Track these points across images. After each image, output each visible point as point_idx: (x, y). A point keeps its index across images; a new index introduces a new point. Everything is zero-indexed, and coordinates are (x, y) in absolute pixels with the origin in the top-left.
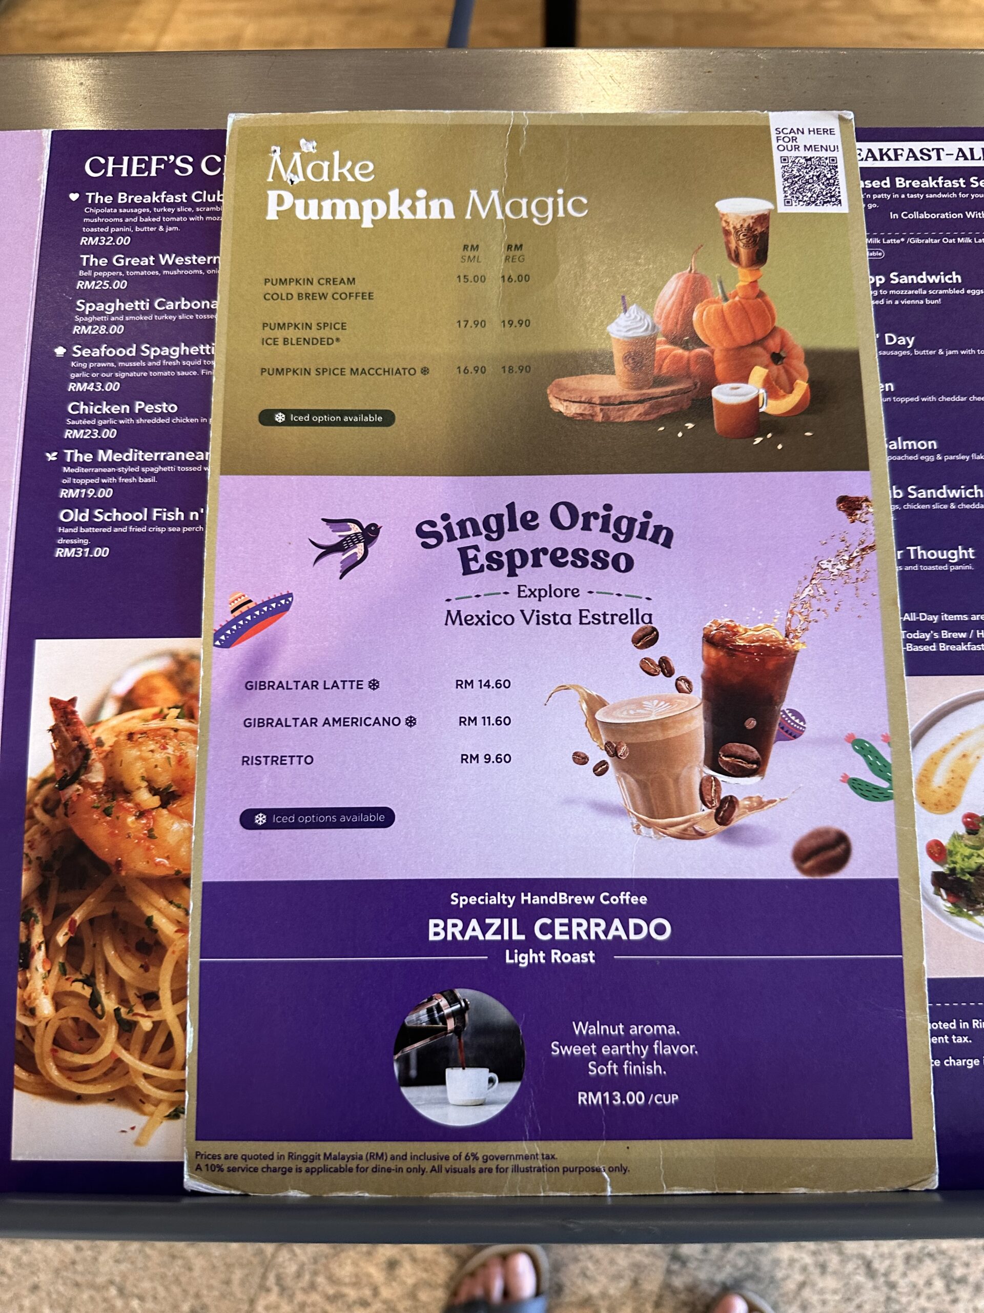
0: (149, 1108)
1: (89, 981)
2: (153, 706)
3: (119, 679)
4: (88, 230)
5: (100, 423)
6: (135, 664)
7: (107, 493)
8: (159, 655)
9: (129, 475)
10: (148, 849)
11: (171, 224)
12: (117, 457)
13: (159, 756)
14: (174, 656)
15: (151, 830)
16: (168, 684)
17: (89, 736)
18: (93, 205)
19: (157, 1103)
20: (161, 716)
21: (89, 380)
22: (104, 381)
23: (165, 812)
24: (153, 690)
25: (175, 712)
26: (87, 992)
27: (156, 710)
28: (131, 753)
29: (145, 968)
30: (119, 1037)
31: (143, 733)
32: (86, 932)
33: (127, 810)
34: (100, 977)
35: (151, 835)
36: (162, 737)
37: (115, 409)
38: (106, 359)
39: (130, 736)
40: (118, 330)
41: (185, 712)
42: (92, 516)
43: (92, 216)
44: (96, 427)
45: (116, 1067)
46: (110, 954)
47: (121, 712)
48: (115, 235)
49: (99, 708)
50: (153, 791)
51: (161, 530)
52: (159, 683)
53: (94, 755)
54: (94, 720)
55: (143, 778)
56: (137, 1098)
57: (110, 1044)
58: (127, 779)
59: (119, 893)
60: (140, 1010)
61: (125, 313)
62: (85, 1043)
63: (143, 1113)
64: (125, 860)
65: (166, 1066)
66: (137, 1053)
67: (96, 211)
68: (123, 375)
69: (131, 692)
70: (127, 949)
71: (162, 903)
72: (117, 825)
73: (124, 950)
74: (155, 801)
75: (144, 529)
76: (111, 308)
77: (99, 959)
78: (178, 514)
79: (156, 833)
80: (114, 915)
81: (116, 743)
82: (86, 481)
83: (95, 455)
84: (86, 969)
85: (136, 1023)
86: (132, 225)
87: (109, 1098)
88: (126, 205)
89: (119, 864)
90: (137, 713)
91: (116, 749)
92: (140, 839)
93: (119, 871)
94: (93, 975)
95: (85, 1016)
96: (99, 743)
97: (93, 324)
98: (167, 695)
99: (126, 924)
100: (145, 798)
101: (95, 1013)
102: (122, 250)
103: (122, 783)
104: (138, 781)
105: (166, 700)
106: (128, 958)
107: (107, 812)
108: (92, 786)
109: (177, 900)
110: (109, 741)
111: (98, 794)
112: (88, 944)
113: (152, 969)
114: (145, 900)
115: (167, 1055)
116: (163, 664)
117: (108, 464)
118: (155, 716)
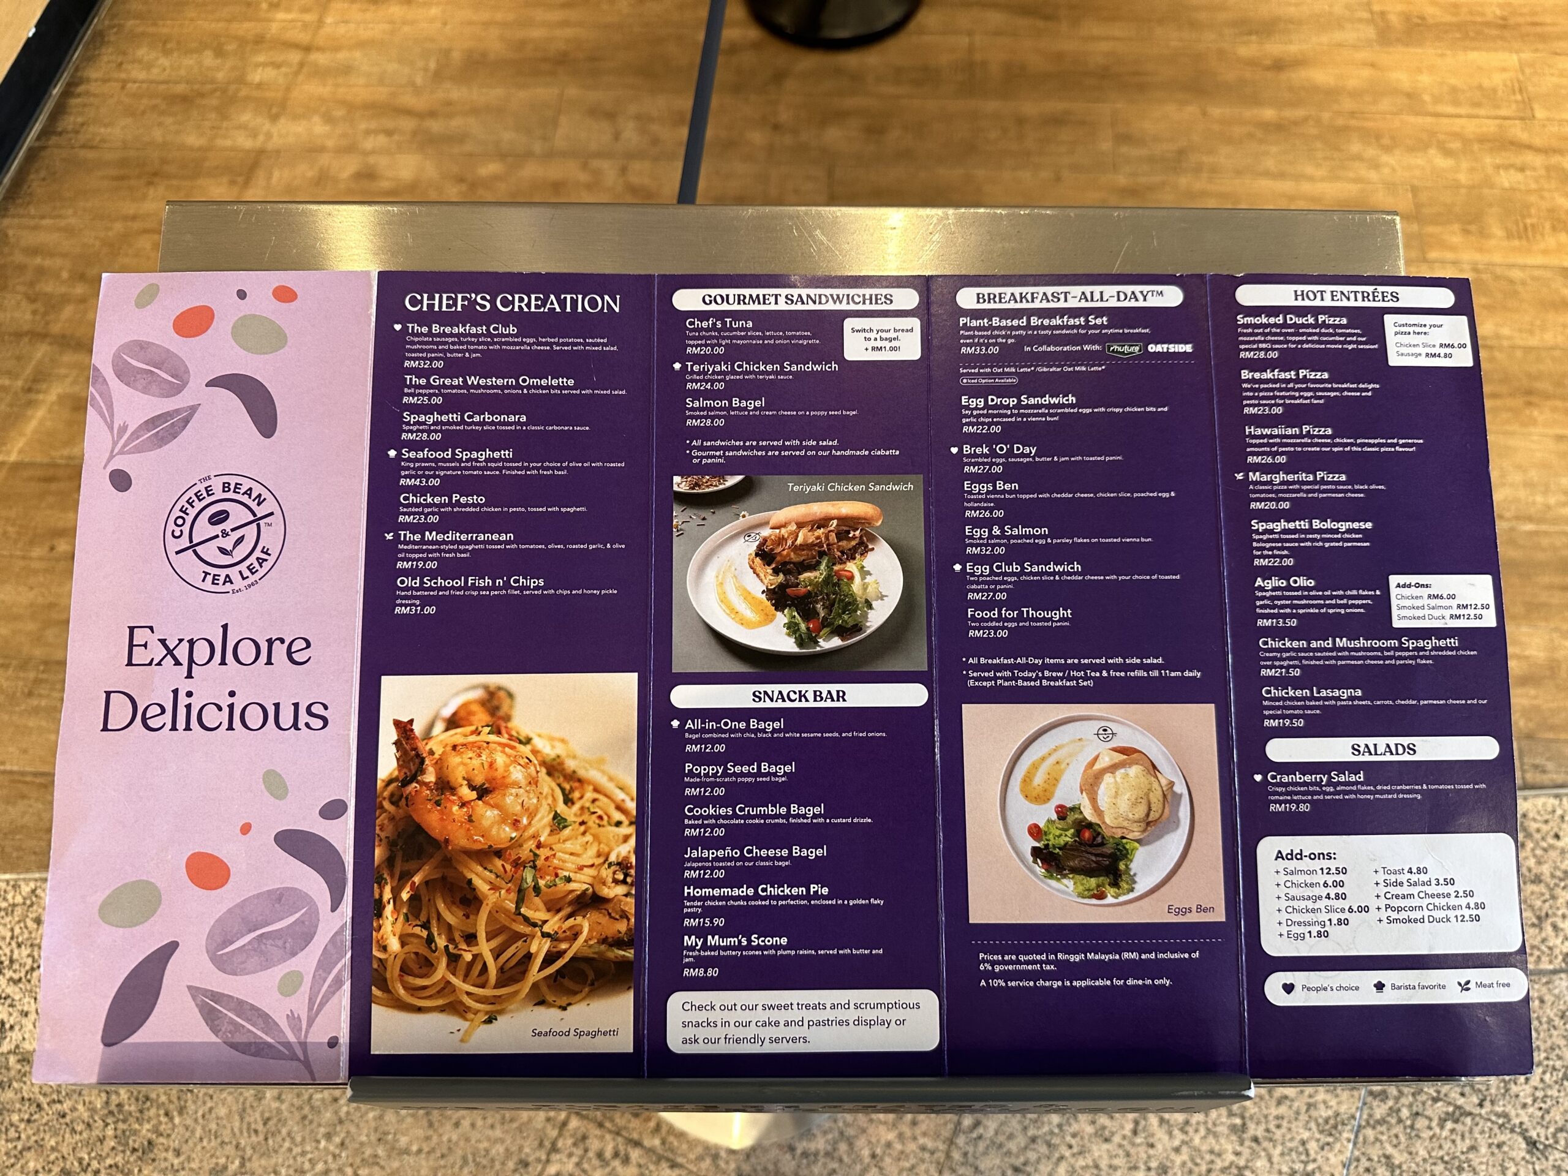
0: (470, 1016)
1: (426, 926)
2: (471, 725)
3: (445, 705)
4: (409, 355)
5: (426, 510)
6: (457, 694)
7: (433, 565)
8: (474, 687)
9: (450, 551)
10: (469, 830)
11: (475, 351)
12: (440, 537)
13: (476, 762)
14: (486, 688)
15: (470, 816)
16: (482, 709)
17: (424, 748)
18: (413, 334)
19: (476, 1012)
20: (477, 732)
21: (416, 477)
22: (428, 477)
23: (480, 802)
24: (470, 713)
25: (488, 729)
26: (424, 934)
27: (473, 728)
28: (454, 760)
29: (467, 916)
30: (448, 965)
31: (464, 745)
32: (423, 892)
33: (453, 802)
34: (434, 923)
35: (470, 820)
36: (478, 748)
37: (437, 500)
38: (428, 460)
39: (454, 747)
40: (437, 437)
41: (494, 729)
42: (422, 582)
43: (413, 343)
44: (422, 513)
45: (446, 987)
46: (441, 906)
47: (447, 730)
48: (431, 359)
49: (431, 726)
50: (472, 788)
51: (475, 593)
52: (475, 708)
53: (427, 762)
54: (427, 736)
55: (464, 778)
56: (461, 1009)
57: (441, 970)
58: (452, 779)
59: (447, 862)
60: (464, 947)
61: (442, 423)
62: (424, 970)
63: (466, 1019)
64: (451, 838)
65: (483, 986)
66: (461, 977)
67: (416, 339)
68: (442, 473)
69: (455, 714)
70: (453, 903)
71: (480, 869)
72: (445, 814)
73: (451, 904)
74: (474, 795)
75: (462, 593)
76: (430, 419)
77: (433, 910)
78: (488, 581)
79: (473, 818)
80: (444, 878)
81: (444, 753)
82: (417, 556)
83: (423, 536)
84: (423, 918)
85: (460, 956)
86: (444, 351)
87: (441, 1009)
88: (439, 335)
89: (447, 841)
90: (459, 730)
91: (444, 757)
92: (462, 823)
93: (447, 847)
94: (428, 921)
95: (423, 951)
96: (431, 753)
97: (418, 431)
98: (481, 717)
99: (452, 884)
100: (466, 793)
101: (430, 948)
102: (436, 371)
103: (448, 782)
104: (460, 780)
105: (480, 720)
106: (454, 909)
107: (438, 803)
108: (426, 784)
109: (490, 867)
110: (438, 751)
111: (431, 790)
112: (425, 899)
113: (471, 917)
114: (467, 867)
115: (483, 978)
116: (478, 694)
117: (432, 543)
118: (473, 733)
